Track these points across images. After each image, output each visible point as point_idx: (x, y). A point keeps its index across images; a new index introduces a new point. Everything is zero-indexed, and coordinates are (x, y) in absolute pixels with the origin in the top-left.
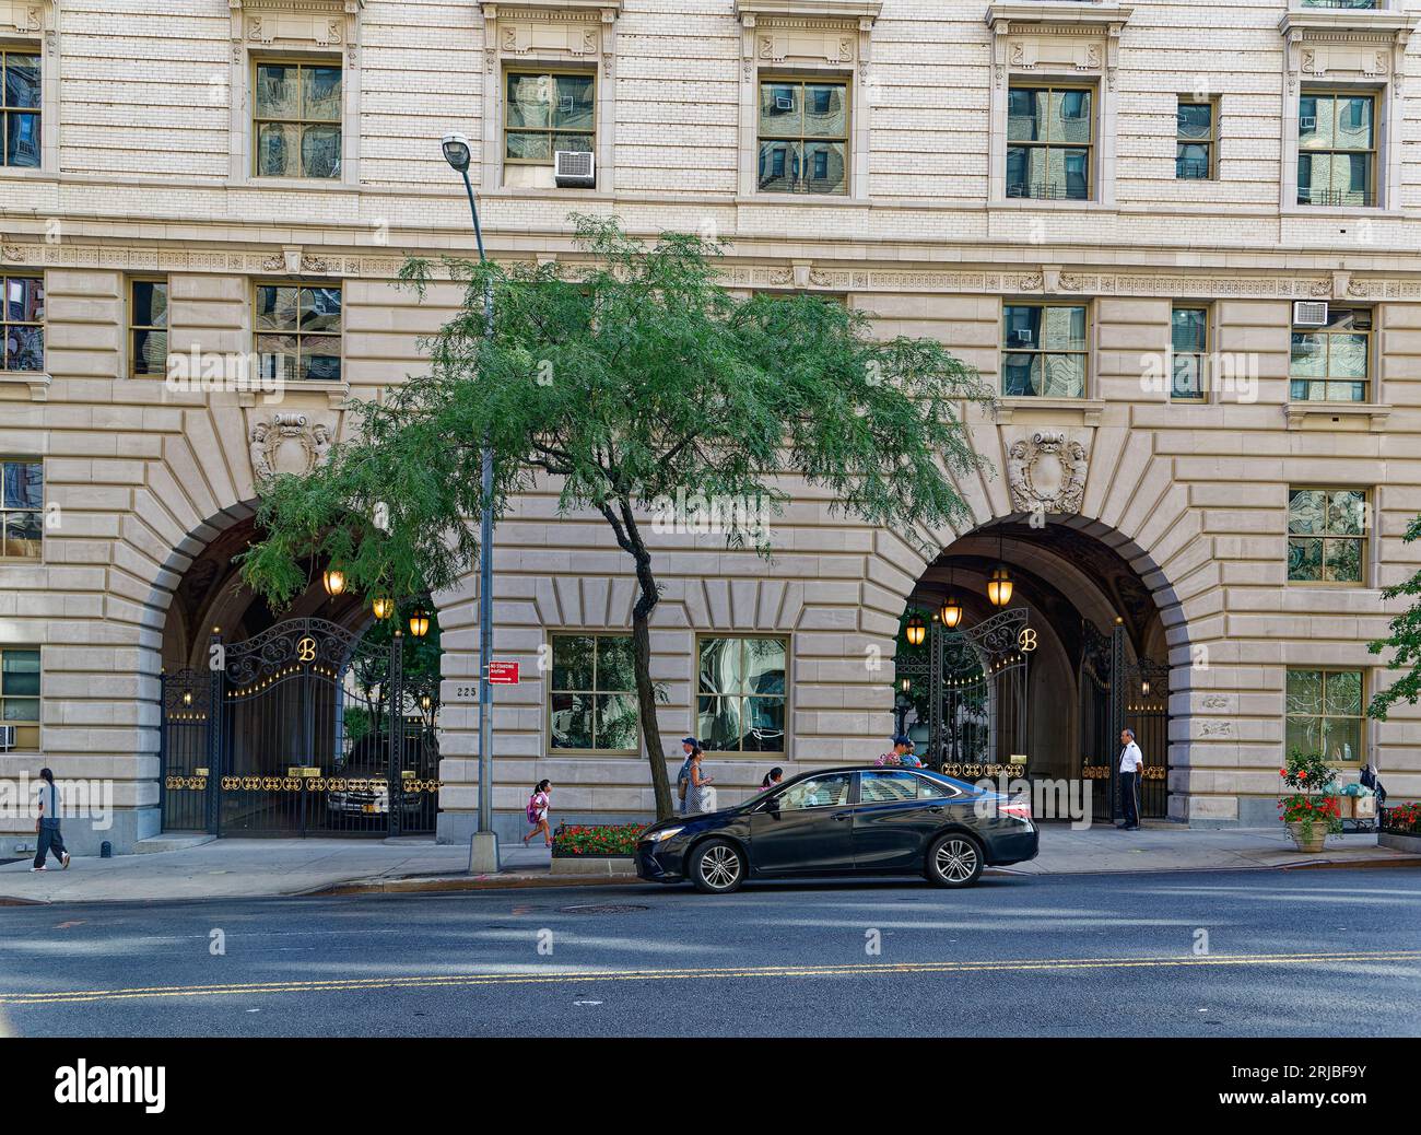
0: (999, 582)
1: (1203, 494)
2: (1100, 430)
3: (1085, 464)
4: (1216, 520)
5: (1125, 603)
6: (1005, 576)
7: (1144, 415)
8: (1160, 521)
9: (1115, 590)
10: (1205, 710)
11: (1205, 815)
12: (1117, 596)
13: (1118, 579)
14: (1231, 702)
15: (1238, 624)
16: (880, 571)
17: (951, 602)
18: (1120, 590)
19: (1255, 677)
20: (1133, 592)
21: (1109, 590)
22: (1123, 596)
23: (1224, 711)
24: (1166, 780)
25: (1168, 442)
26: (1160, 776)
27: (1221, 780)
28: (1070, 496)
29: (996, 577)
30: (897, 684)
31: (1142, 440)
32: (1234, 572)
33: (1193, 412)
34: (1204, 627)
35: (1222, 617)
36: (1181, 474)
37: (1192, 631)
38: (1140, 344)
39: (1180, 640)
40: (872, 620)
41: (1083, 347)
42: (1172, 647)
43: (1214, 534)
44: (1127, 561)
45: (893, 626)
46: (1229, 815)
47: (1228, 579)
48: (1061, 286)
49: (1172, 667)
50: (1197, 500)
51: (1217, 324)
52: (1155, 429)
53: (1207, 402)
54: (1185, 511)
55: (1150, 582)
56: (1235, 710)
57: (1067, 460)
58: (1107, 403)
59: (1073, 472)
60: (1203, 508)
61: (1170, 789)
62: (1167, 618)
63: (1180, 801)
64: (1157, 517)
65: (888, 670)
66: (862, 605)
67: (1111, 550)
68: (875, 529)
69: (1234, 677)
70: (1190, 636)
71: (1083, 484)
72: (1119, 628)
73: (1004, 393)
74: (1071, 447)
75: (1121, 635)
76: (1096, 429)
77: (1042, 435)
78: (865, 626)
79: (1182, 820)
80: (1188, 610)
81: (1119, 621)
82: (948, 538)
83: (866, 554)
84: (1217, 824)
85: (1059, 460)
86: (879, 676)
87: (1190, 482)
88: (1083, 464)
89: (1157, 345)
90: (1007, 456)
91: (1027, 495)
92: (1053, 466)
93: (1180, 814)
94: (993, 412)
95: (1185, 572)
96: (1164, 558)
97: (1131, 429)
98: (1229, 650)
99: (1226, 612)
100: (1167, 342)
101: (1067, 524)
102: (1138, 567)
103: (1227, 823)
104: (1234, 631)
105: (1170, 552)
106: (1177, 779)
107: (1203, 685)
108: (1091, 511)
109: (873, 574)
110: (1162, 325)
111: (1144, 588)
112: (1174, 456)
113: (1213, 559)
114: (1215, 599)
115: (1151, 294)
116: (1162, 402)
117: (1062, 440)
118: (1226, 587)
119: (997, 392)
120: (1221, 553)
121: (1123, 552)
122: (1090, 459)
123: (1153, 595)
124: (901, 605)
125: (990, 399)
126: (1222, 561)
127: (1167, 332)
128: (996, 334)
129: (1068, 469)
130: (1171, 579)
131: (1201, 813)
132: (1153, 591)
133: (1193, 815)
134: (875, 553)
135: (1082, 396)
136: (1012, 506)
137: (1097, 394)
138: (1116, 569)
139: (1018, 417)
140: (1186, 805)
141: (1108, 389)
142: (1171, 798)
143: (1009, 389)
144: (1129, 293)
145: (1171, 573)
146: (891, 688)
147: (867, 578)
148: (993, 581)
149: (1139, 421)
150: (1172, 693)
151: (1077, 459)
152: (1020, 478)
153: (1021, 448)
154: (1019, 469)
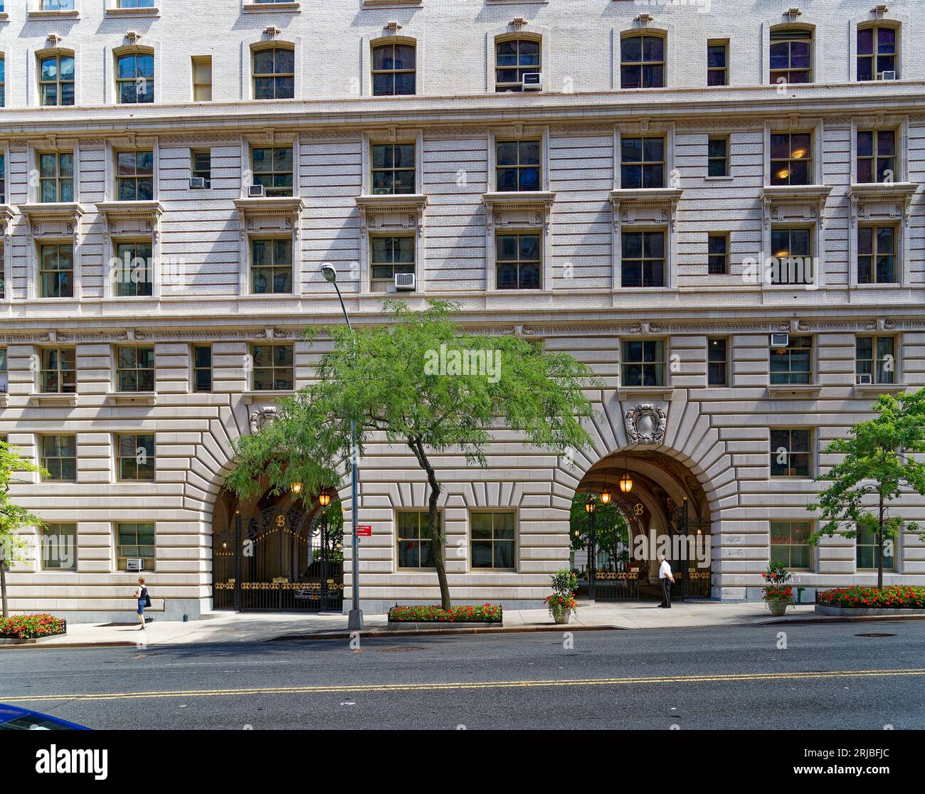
0: (625, 480)
1: (726, 433)
2: (673, 403)
3: (665, 420)
4: (733, 446)
5: (691, 490)
6: (628, 477)
7: (695, 394)
8: (704, 447)
9: (686, 484)
10: (728, 543)
11: (730, 597)
12: (687, 486)
13: (686, 477)
14: (742, 539)
15: (745, 499)
16: (561, 476)
17: (605, 491)
18: (688, 483)
19: (754, 526)
20: (694, 484)
21: (682, 482)
22: (689, 486)
23: (739, 543)
24: (710, 579)
25: (707, 407)
26: (707, 577)
27: (738, 579)
28: (657, 436)
29: (624, 478)
30: (571, 533)
31: (694, 406)
32: (743, 472)
33: (720, 392)
34: (727, 501)
35: (737, 495)
36: (714, 423)
37: (721, 503)
38: (692, 358)
39: (716, 508)
40: (558, 501)
41: (663, 361)
42: (712, 512)
43: (732, 453)
44: (689, 468)
45: (569, 504)
46: (742, 597)
47: (739, 476)
48: (650, 330)
49: (712, 522)
50: (723, 437)
51: (731, 347)
52: (700, 401)
53: (727, 387)
54: (717, 442)
55: (700, 479)
56: (744, 543)
57: (655, 417)
58: (675, 388)
59: (659, 424)
60: (726, 440)
61: (712, 583)
62: (710, 497)
63: (717, 590)
64: (702, 445)
65: (566, 526)
66: (552, 494)
67: (681, 463)
68: (559, 455)
69: (743, 526)
70: (721, 506)
71: (664, 429)
72: (685, 502)
73: (622, 385)
74: (658, 411)
75: (687, 505)
76: (670, 402)
77: (643, 406)
78: (554, 504)
79: (718, 599)
80: (720, 492)
81: (685, 498)
82: (596, 459)
83: (554, 468)
84: (736, 601)
85: (652, 420)
86: (561, 529)
87: (719, 427)
88: (664, 420)
89: (701, 358)
90: (625, 417)
91: (635, 436)
92: (648, 421)
93: (718, 597)
94: (617, 395)
95: (716, 473)
96: (706, 466)
97: (689, 401)
98: (740, 512)
99: (739, 493)
100: (706, 357)
101: (658, 450)
102: (694, 471)
103: (741, 601)
104: (743, 503)
105: (709, 463)
106: (716, 578)
107: (727, 530)
108: (669, 443)
109: (557, 478)
110: (703, 348)
111: (698, 482)
112: (710, 414)
113: (732, 466)
114: (733, 487)
115: (697, 333)
116: (704, 387)
117: (652, 407)
118: (738, 480)
119: (619, 385)
120: (735, 463)
121: (687, 464)
122: (667, 417)
123: (703, 485)
124: (572, 493)
125: (616, 388)
126: (736, 467)
127: (706, 351)
128: (617, 356)
129: (656, 423)
130: (710, 477)
131: (727, 595)
132: (702, 483)
133: (723, 597)
134: (558, 467)
135: (663, 385)
136: (628, 442)
137: (670, 384)
138: (684, 472)
139: (630, 396)
140: (720, 592)
141: (676, 381)
142: (712, 588)
144: (685, 333)
145: (710, 473)
146: (569, 535)
147: (555, 480)
148: (622, 479)
149: (692, 397)
150: (713, 535)
151: (661, 417)
152: (632, 427)
153: (632, 412)
154: (631, 423)
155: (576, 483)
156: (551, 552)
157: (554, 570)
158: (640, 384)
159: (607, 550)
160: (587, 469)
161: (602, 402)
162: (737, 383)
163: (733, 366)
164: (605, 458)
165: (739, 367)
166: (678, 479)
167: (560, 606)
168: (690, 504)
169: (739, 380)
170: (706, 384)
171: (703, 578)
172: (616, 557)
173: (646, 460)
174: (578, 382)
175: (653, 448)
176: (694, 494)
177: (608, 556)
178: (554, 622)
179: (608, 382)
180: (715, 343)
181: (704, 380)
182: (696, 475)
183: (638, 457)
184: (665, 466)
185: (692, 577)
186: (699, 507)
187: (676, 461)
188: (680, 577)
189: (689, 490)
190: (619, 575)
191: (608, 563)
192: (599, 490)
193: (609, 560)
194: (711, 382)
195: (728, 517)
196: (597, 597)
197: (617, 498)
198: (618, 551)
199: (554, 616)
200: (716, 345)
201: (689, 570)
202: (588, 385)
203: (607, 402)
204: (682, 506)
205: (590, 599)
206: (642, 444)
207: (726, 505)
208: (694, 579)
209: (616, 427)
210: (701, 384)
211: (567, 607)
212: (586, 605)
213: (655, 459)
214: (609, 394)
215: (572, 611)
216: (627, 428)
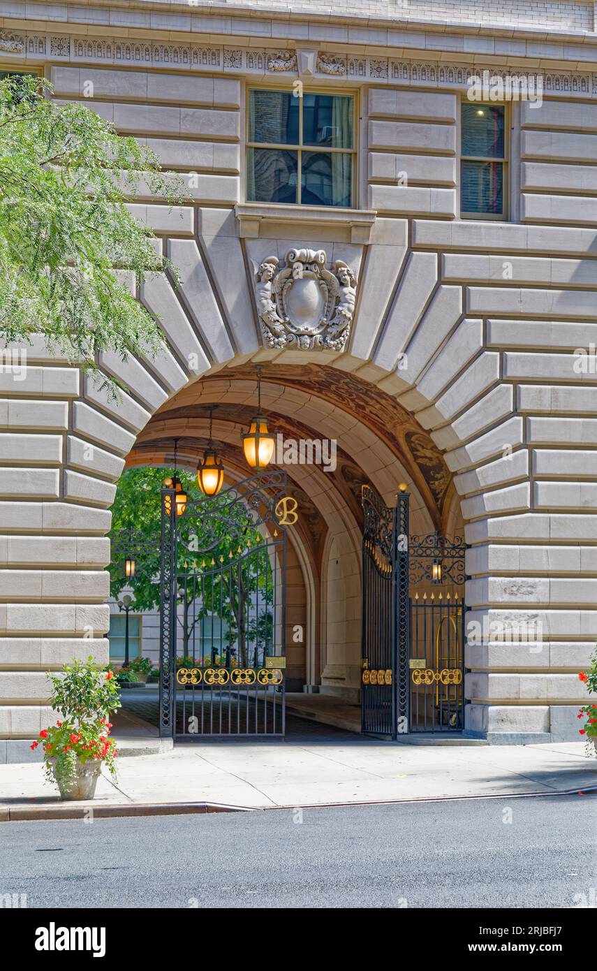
0: (257, 437)
1: (502, 331)
2: (375, 251)
3: (354, 291)
4: (519, 365)
5: (420, 465)
6: (264, 430)
7: (428, 231)
8: (448, 364)
10: (506, 598)
11: (507, 729)
12: (409, 456)
13: (408, 436)
14: (540, 589)
15: (549, 493)
16: (89, 420)
17: (210, 462)
18: (413, 450)
19: (568, 557)
20: (428, 453)
21: (398, 446)
22: (416, 458)
23: (531, 599)
24: (463, 685)
25: (457, 265)
26: (456, 681)
27: (529, 685)
28: (334, 330)
29: (253, 430)
30: (115, 568)
31: (426, 263)
32: (543, 429)
33: (489, 231)
34: (504, 497)
35: (528, 484)
36: (474, 306)
37: (490, 500)
38: (420, 144)
39: (477, 513)
40: (80, 484)
41: (350, 145)
42: (468, 522)
43: (516, 382)
44: (413, 413)
45: (109, 492)
46: (538, 729)
47: (535, 437)
48: (319, 70)
49: (469, 546)
50: (495, 339)
51: (515, 124)
52: (441, 250)
53: (507, 220)
54: (480, 353)
55: (440, 440)
56: (545, 599)
57: (329, 284)
58: (380, 215)
60: (502, 349)
61: (467, 696)
62: (462, 485)
63: (478, 713)
64: (444, 359)
65: (101, 550)
66: (66, 465)
67: (393, 399)
68: (83, 366)
69: (542, 557)
70: (489, 508)
71: (349, 315)
72: (404, 497)
73: (249, 198)
74: (335, 268)
75: (407, 505)
76: (367, 249)
77: (298, 253)
78: (70, 492)
79: (480, 735)
81: (403, 487)
82: (179, 380)
83: (71, 399)
84: (523, 739)
85: (319, 285)
86: (88, 557)
87: (485, 317)
88: (350, 291)
89: (441, 146)
90: (254, 279)
91: (279, 328)
92: (312, 292)
93: (479, 728)
94: (234, 222)
95: (480, 427)
96: (454, 410)
97: (413, 248)
98: (537, 525)
99: (533, 478)
100: (455, 145)
101: (335, 366)
102: (425, 421)
103: (536, 739)
104: (542, 502)
105: (461, 403)
106: (475, 684)
107: (504, 567)
108: (362, 348)
109: (80, 426)
110: (449, 122)
111: (434, 448)
112: (465, 284)
113: (516, 412)
114: (516, 462)
115: (434, 85)
116: (449, 217)
117: (322, 259)
118: (531, 447)
119: (240, 199)
120: (525, 405)
121: (407, 402)
122: (359, 285)
123: (445, 457)
124: (117, 465)
125: (231, 206)
126: (526, 415)
127: (455, 131)
128: (238, 125)
129: (332, 299)
130: (462, 436)
131: (502, 725)
132: (444, 451)
133: (492, 729)
134: (83, 398)
135: (349, 205)
136: (260, 341)
137: (367, 205)
138: (402, 423)
139: (266, 228)
140: (485, 716)
141: (381, 198)
142: (468, 707)
143: (256, 192)
144: (406, 82)
145: (462, 428)
146: (107, 573)
147: (73, 431)
148: (248, 435)
149: (420, 239)
150: (469, 578)
151: (342, 284)
152: (270, 306)
153: (271, 268)
154: (269, 294)
155: (127, 440)
156: (61, 616)
157: (65, 660)
158: (292, 200)
159: (224, 614)
160: (157, 405)
161: (197, 236)
162: (529, 213)
163: (522, 174)
164: (204, 379)
165: (535, 175)
166: (390, 439)
167: (73, 753)
168: (416, 502)
169: (535, 205)
170: (455, 209)
171: (446, 682)
172: (242, 629)
173: (312, 389)
174: (121, 183)
175: (324, 358)
176: (429, 479)
177: (226, 627)
178: (58, 794)
179: (215, 187)
180: (481, 113)
181: (452, 200)
182: (429, 431)
183: (293, 382)
184: (358, 406)
185: (417, 682)
186: (441, 510)
187: (382, 394)
188: (389, 682)
190: (235, 677)
192: (197, 458)
193: (230, 637)
194: (468, 207)
195: (505, 534)
196: (179, 730)
197: (240, 477)
198: (252, 614)
199: (59, 780)
200: (480, 117)
201: (413, 663)
202: (145, 191)
203: (208, 237)
204: (394, 506)
205: (162, 736)
206: (295, 347)
207: (501, 506)
208: (423, 685)
209: (231, 299)
210: (442, 209)
211: (91, 757)
212: (149, 752)
213: (333, 387)
214: (214, 218)
215: (104, 768)
216: (258, 306)
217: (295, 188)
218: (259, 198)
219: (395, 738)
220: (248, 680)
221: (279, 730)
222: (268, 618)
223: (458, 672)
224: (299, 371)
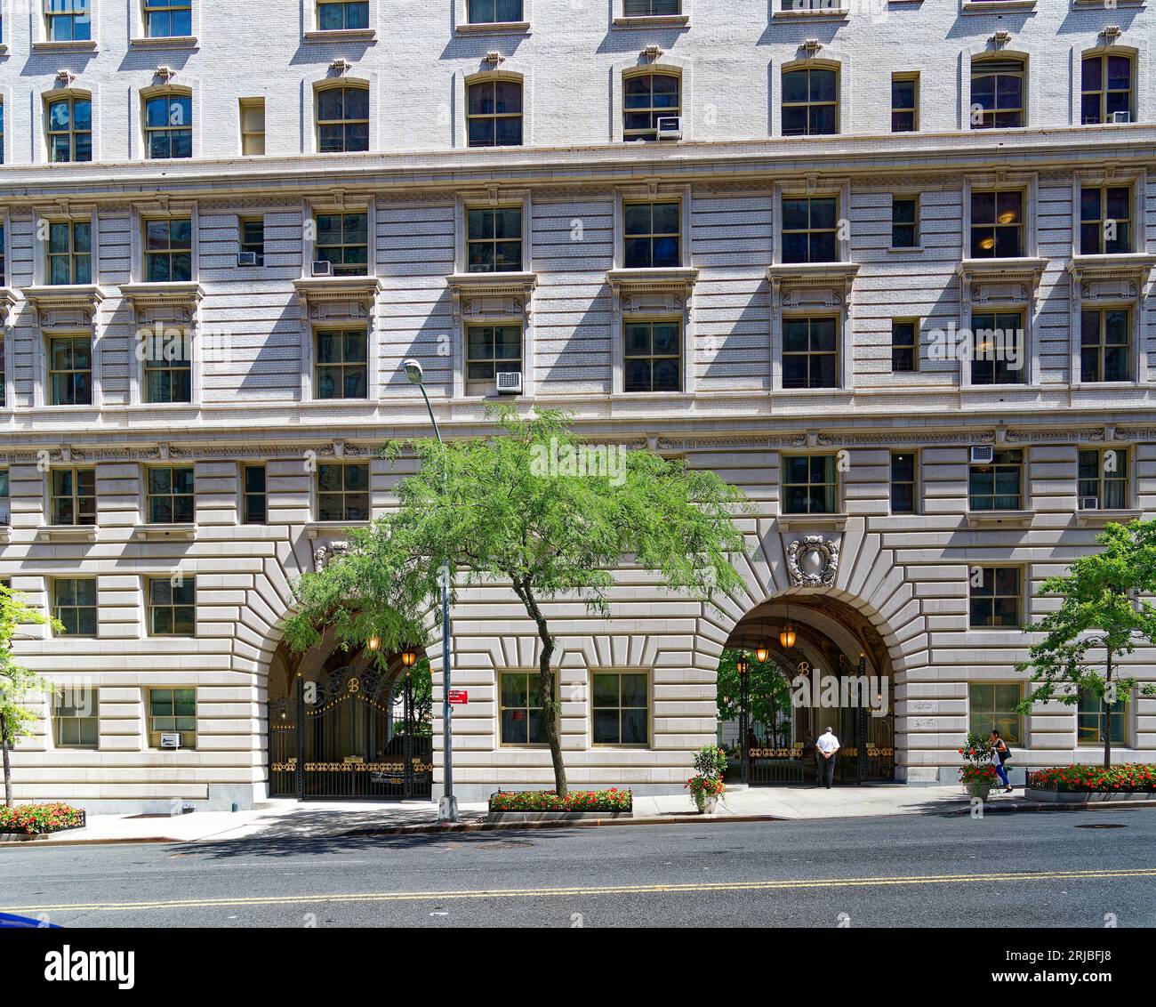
0: (787, 632)
1: (914, 572)
2: (847, 535)
3: (837, 556)
4: (922, 589)
5: (870, 644)
6: (790, 629)
7: (874, 523)
8: (886, 590)
9: (862, 636)
10: (916, 711)
11: (917, 779)
12: (864, 639)
13: (864, 628)
14: (933, 706)
15: (938, 656)
16: (706, 627)
17: (761, 646)
18: (865, 636)
19: (948, 689)
20: (874, 637)
21: (857, 635)
22: (867, 640)
23: (929, 711)
24: (893, 756)
25: (890, 539)
26: (890, 754)
27: (928, 756)
28: (827, 577)
29: (784, 629)
30: (719, 699)
31: (874, 538)
32: (935, 622)
33: (906, 520)
34: (915, 658)
35: (927, 651)
36: (899, 560)
37: (908, 660)
38: (870, 478)
39: (901, 667)
40: (702, 659)
41: (834, 482)
42: (896, 672)
43: (921, 598)
44: (867, 617)
45: (716, 663)
46: (933, 779)
47: (931, 627)
48: (818, 444)
49: (896, 684)
50: (910, 576)
51: (919, 464)
52: (881, 532)
53: (915, 514)
54: (902, 584)
55: (881, 630)
56: (936, 711)
57: (824, 553)
58: (850, 516)
59: (829, 562)
60: (913, 582)
61: (896, 762)
62: (893, 653)
63: (902, 770)
64: (884, 588)
65: (713, 691)
66: (695, 650)
67: (856, 609)
68: (702, 601)
69: (934, 689)
70: (907, 664)
71: (835, 568)
72: (862, 658)
73: (783, 513)
74: (827, 546)
75: (864, 665)
76: (843, 534)
77: (809, 538)
78: (697, 663)
79: (903, 782)
80: (905, 647)
81: (862, 655)
82: (750, 606)
83: (697, 618)
84: (925, 784)
85: (819, 554)
86: (706, 695)
87: (905, 565)
88: (835, 556)
89: (882, 478)
90: (787, 553)
91: (799, 576)
92: (816, 557)
93: (903, 778)
94: (775, 525)
95: (902, 622)
96: (889, 614)
97: (866, 532)
98: (932, 672)
99: (930, 648)
100: (888, 476)
101: (827, 594)
102: (874, 621)
103: (932, 784)
104: (935, 660)
105: (893, 611)
106: (900, 756)
107: (915, 695)
108: (841, 585)
109: (702, 631)
110: (885, 465)
111: (878, 634)
112: (894, 549)
113: (921, 614)
114: (922, 640)
115: (877, 446)
116: (885, 515)
117: (821, 540)
118: (929, 632)
119: (779, 513)
120: (925, 610)
121: (864, 612)
122: (840, 552)
123: (884, 639)
124: (719, 649)
125: (775, 517)
126: (926, 615)
127: (888, 470)
128: (777, 476)
129: (826, 560)
130: (893, 627)
131: (914, 777)
132: (884, 636)
133: (909, 779)
134: (702, 617)
135: (834, 512)
136: (790, 584)
137: (844, 511)
138: (860, 622)
139: (792, 527)
140: (905, 773)
141: (851, 507)
142: (896, 768)
143: (786, 510)
144: (863, 446)
145: (893, 623)
146: (715, 702)
147: (698, 633)
148: (783, 632)
149: (871, 527)
150: (896, 700)
151: (831, 553)
152: (795, 566)
153: (795, 546)
154: (794, 560)
155: (724, 637)
156: (694, 724)
157: (696, 745)
158: (805, 512)
159: (764, 721)
160: (739, 619)
161: (758, 533)
162: (927, 509)
163: (923, 491)
164: (762, 604)
165: (930, 489)
166: (854, 630)
167: (705, 791)
168: (868, 662)
169: (930, 505)
170: (889, 510)
171: (885, 755)
172: (774, 729)
173: (813, 606)
174: (727, 508)
175: (821, 591)
176: (874, 650)
177: (764, 728)
178: (698, 811)
179: (765, 508)
180: (900, 459)
181: (886, 506)
182: (875, 626)
183: (803, 604)
184: (837, 615)
185: (870, 755)
186: (880, 666)
187: (851, 608)
188: (856, 755)
189: (866, 644)
190: (778, 753)
191: (765, 737)
192: (754, 645)
193: (767, 733)
194: (895, 509)
195: (915, 678)
196: (751, 779)
197: (777, 654)
198: (777, 721)
199: (698, 803)
200: (901, 462)
201: (868, 745)
202: (739, 512)
203: (763, 533)
204: (858, 664)
205: (743, 782)
206: (807, 587)
207: (914, 663)
208: (873, 756)
209: (775, 565)
210: (883, 511)
211: (714, 793)
212: (737, 790)
213: (824, 606)
214: (767, 524)
215: (719, 797)
216: (789, 567)
217: (806, 505)
218: (788, 512)
219: (859, 784)
220: (785, 754)
221: (800, 780)
222: (787, 724)
223: (891, 749)
224: (808, 598)
